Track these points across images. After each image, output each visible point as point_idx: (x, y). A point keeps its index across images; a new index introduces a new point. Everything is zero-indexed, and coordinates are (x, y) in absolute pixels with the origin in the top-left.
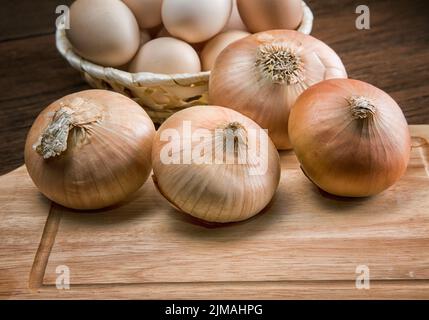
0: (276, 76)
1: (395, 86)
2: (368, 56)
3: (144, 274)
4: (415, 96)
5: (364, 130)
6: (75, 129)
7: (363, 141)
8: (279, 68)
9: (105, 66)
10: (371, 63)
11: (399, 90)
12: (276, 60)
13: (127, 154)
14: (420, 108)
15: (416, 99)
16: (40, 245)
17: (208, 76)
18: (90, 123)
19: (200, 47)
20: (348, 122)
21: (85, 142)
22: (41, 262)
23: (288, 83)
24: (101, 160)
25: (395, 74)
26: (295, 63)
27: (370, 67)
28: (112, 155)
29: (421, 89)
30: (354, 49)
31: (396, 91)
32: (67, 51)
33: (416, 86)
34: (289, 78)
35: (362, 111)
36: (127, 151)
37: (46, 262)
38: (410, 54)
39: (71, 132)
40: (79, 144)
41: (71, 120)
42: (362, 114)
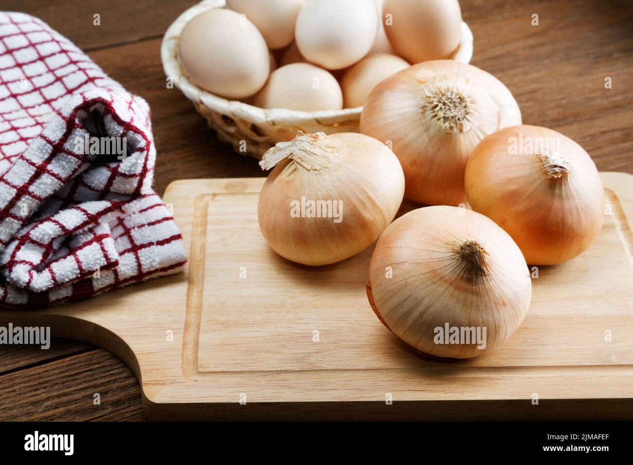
0: (447, 124)
1: (565, 118)
2: (529, 77)
3: (313, 359)
4: (591, 132)
5: (557, 191)
7: (556, 203)
8: (449, 114)
9: (230, 99)
10: (534, 86)
11: (571, 123)
12: (444, 104)
14: (598, 148)
15: (592, 136)
16: (186, 324)
17: (359, 115)
19: (341, 75)
20: (539, 182)
22: (191, 345)
23: (461, 131)
25: (564, 102)
26: (466, 107)
27: (534, 91)
29: (598, 122)
30: (512, 67)
31: (567, 124)
32: (180, 78)
33: (592, 119)
34: (461, 125)
35: (557, 169)
37: (197, 344)
38: (579, 75)
42: (556, 173)
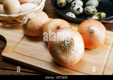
6: (29, 19)
7: (91, 37)
13: (38, 27)
18: (32, 19)
21: (30, 23)
24: (32, 27)
28: (35, 27)
36: (38, 26)
39: (28, 20)
40: (29, 23)
41: (28, 17)
